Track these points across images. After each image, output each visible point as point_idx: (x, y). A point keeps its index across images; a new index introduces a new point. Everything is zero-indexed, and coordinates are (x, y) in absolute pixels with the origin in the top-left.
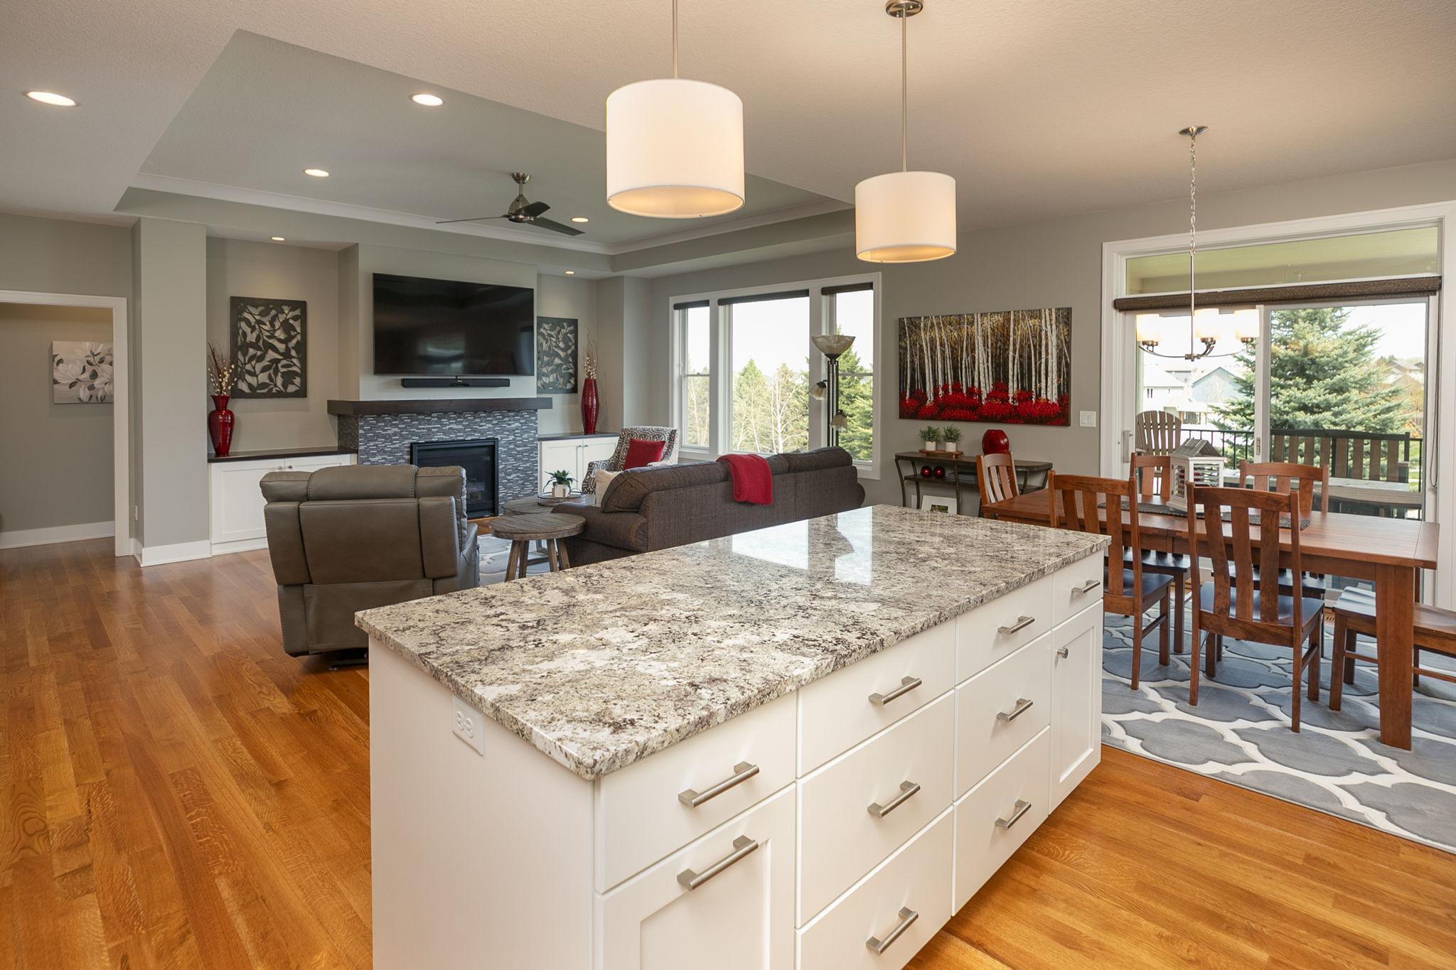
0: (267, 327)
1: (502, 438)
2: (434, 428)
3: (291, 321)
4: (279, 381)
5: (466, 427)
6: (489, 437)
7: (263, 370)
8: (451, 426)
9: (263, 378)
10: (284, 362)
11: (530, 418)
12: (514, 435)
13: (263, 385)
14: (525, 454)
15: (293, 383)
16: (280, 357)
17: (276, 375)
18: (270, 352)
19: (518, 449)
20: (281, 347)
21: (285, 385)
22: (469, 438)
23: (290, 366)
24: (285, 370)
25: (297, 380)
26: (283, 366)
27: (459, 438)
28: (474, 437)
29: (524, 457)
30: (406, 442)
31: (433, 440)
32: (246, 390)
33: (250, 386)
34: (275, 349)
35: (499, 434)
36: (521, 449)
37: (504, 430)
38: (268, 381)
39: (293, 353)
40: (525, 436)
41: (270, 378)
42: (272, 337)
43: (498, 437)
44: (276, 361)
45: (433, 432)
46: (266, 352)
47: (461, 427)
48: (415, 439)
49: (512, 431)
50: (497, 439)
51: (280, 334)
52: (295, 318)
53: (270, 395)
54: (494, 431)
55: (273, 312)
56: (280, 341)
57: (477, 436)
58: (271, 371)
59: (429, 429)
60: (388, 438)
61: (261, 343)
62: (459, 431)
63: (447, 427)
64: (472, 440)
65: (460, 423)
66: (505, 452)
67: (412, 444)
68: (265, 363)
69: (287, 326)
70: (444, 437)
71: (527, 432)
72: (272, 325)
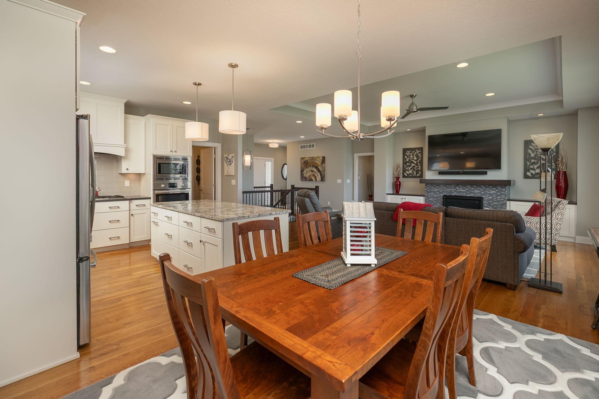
0: (412, 156)
1: (485, 197)
2: (453, 190)
3: (418, 154)
4: (415, 173)
5: (467, 191)
6: (478, 196)
7: (411, 169)
8: (460, 190)
9: (411, 172)
10: (416, 167)
11: (502, 189)
12: (492, 196)
13: (410, 174)
14: (498, 206)
15: (419, 173)
16: (415, 165)
17: (414, 170)
18: (412, 164)
19: (495, 203)
20: (415, 162)
21: (416, 174)
22: (469, 196)
23: (418, 168)
24: (416, 169)
25: (420, 172)
26: (416, 168)
27: (463, 195)
28: (470, 195)
29: (498, 207)
30: (441, 194)
31: (452, 195)
32: (406, 176)
33: (407, 174)
34: (414, 163)
35: (484, 195)
36: (496, 203)
37: (486, 194)
38: (412, 173)
39: (419, 164)
40: (499, 197)
41: (412, 172)
42: (413, 159)
43: (484, 197)
44: (414, 167)
45: (452, 192)
46: (411, 164)
47: (464, 191)
48: (445, 194)
49: (491, 195)
50: (483, 197)
51: (415, 158)
52: (419, 153)
53: (412, 177)
54: (481, 194)
55: (413, 152)
56: (415, 160)
57: (472, 195)
58: (413, 170)
59: (451, 191)
60: (435, 192)
61: (410, 162)
62: (464, 192)
63: (458, 190)
64: (470, 196)
65: (464, 189)
66: (487, 204)
67: (444, 195)
68: (411, 167)
69: (417, 156)
70: (457, 194)
71: (500, 196)
72: (413, 156)
